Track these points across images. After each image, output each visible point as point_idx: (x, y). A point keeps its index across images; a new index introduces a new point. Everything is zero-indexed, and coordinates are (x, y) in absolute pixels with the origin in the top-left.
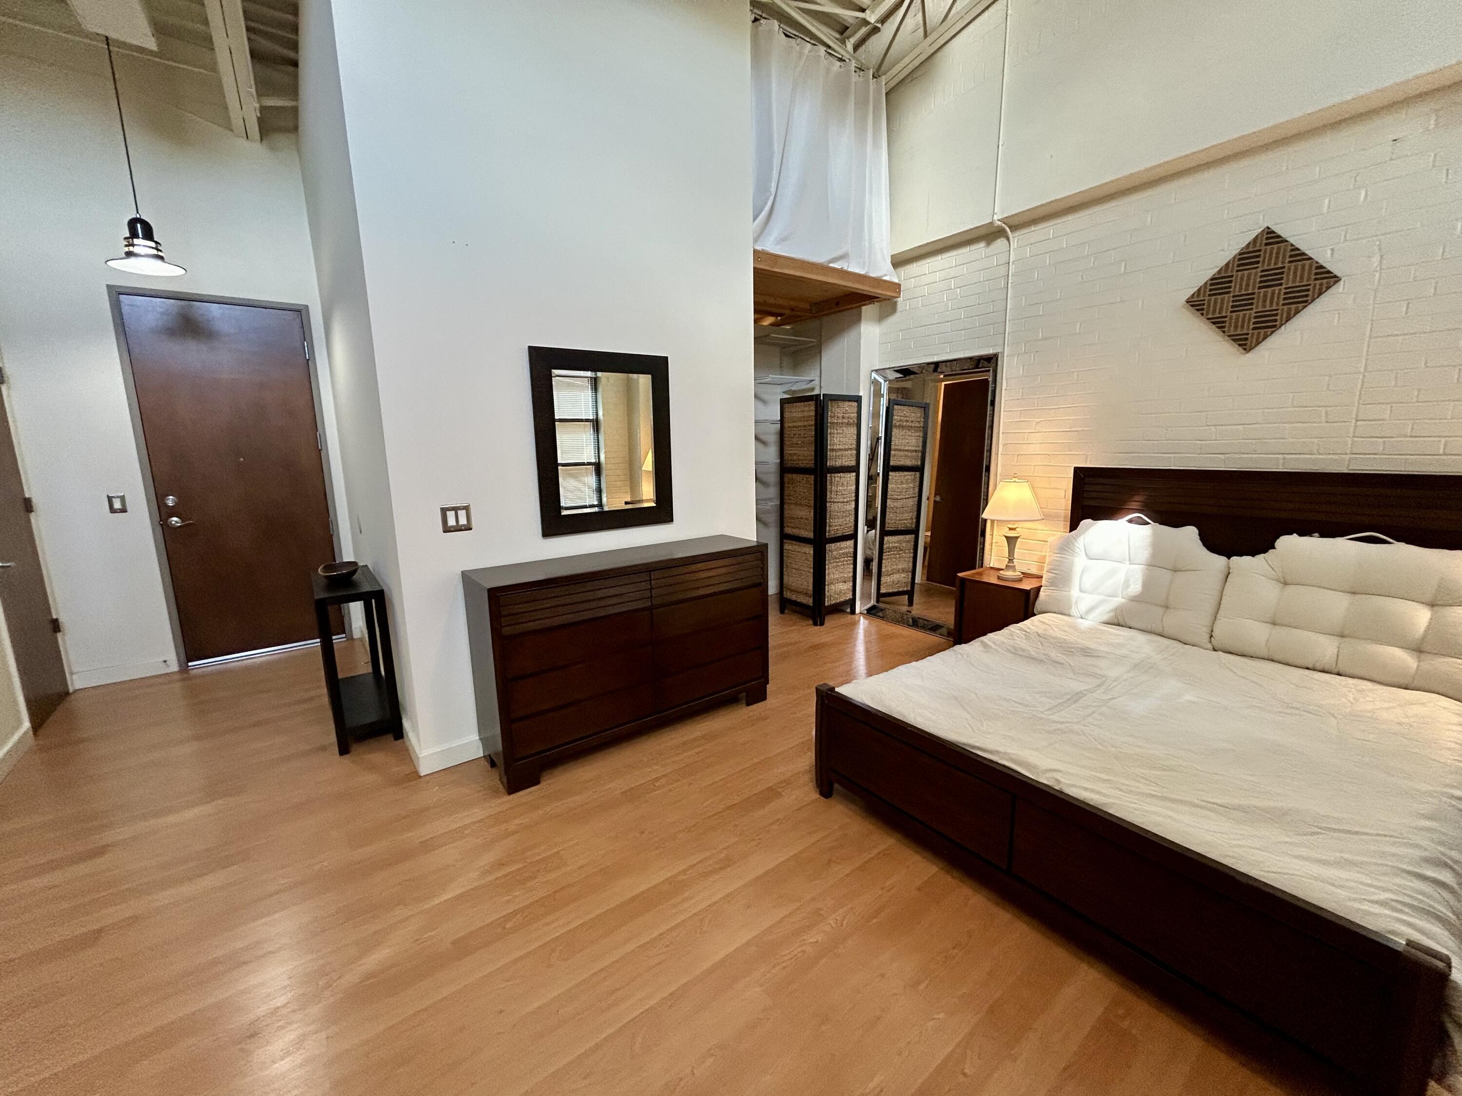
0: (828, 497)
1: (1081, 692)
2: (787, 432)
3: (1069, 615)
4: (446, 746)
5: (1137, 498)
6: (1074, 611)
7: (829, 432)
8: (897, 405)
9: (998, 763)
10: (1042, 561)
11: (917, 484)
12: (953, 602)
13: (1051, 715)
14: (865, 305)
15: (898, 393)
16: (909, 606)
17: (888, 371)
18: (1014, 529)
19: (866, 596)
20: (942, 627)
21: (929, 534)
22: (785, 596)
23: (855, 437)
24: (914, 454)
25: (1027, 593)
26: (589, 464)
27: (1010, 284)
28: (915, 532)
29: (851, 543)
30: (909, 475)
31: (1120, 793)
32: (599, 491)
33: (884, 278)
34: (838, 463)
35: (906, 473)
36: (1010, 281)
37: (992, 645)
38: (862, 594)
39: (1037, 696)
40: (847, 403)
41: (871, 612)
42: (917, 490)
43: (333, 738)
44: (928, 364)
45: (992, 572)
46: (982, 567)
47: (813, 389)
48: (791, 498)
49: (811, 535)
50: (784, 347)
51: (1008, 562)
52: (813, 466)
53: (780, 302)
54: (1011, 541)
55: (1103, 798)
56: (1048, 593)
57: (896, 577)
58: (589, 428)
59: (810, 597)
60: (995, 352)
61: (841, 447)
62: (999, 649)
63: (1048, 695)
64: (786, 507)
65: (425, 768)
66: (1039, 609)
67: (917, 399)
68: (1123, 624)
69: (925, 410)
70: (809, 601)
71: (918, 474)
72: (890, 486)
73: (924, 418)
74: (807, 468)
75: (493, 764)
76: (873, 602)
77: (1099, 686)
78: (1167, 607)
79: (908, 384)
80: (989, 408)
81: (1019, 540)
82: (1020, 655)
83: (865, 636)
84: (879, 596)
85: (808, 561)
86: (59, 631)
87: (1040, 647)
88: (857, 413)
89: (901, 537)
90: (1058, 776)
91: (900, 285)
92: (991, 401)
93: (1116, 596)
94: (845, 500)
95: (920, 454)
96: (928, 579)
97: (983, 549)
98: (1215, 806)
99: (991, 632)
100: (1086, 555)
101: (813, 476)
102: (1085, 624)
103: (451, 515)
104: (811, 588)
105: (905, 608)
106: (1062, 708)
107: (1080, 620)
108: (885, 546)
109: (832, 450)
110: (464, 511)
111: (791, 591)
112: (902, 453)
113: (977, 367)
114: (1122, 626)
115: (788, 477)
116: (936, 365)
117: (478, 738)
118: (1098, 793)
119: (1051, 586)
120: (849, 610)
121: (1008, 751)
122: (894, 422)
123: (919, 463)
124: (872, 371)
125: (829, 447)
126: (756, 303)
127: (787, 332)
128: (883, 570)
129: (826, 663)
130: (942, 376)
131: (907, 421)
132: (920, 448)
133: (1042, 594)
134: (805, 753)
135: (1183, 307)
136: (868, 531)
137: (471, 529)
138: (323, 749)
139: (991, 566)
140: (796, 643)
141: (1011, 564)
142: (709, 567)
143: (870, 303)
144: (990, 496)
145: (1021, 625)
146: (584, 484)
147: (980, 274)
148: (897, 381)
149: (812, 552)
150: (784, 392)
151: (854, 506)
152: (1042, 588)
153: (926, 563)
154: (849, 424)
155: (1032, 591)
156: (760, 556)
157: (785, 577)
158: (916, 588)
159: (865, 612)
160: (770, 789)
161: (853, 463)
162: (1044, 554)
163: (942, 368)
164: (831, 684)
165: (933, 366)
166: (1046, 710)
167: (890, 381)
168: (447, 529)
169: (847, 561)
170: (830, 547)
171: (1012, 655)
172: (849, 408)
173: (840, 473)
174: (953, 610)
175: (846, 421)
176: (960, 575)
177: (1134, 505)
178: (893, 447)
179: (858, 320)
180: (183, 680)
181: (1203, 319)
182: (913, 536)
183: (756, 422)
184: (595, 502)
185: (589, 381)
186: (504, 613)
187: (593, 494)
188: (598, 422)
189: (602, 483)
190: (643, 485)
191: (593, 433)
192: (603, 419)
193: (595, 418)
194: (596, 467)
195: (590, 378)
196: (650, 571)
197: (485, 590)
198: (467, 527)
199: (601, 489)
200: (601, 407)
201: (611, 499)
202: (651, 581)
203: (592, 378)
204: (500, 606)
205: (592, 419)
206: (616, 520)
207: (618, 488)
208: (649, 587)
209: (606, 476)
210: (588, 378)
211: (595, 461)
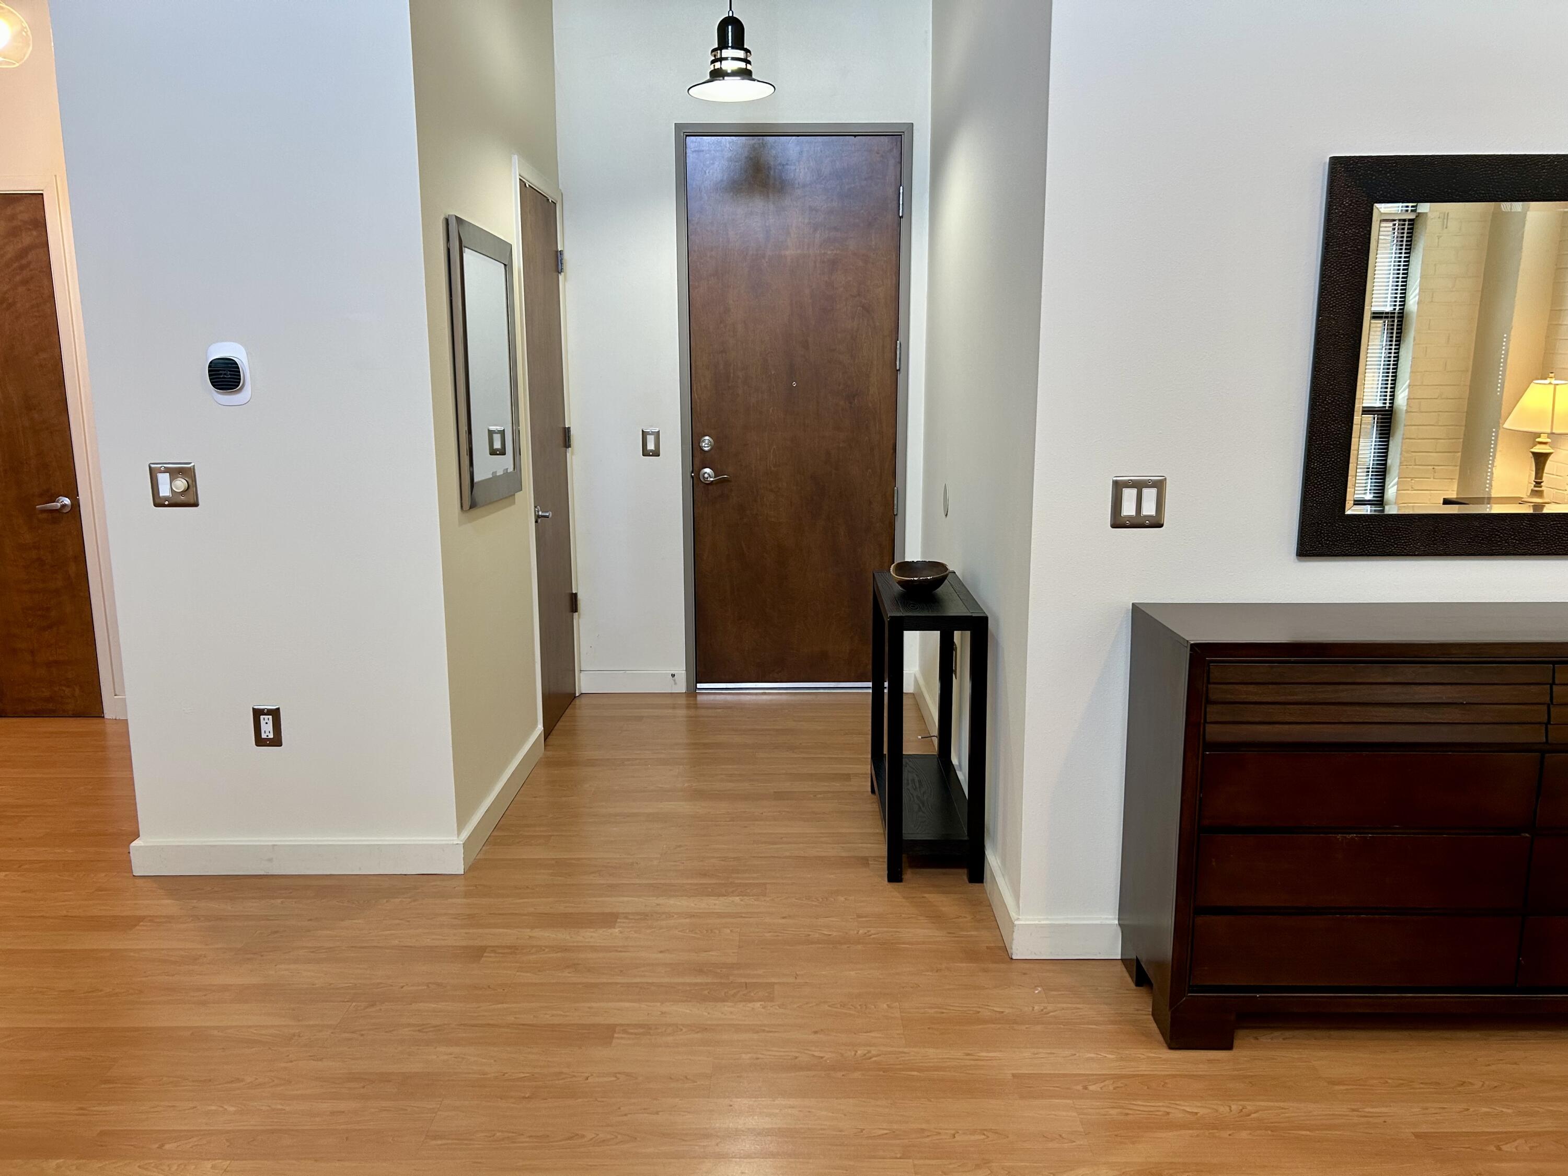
4: (1060, 920)
43: (882, 849)
65: (1021, 948)
75: (1140, 979)
86: (576, 611)
103: (1129, 495)
110: (1154, 491)
117: (1117, 922)
137: (1161, 526)
138: (864, 861)
168: (1118, 522)
180: (688, 707)
184: (1368, 491)
185: (1394, 229)
186: (1213, 697)
187: (1365, 478)
188: (1402, 317)
189: (1390, 453)
190: (1495, 465)
191: (1384, 343)
192: (1416, 310)
193: (1397, 311)
194: (1382, 419)
195: (1400, 220)
196: (1554, 663)
197: (1186, 645)
198: (1154, 521)
199: (1385, 468)
200: (1418, 281)
201: (1408, 490)
202: (1554, 687)
203: (1404, 220)
204: (1209, 682)
205: (1387, 313)
206: (1471, 538)
207: (1431, 467)
208: (1548, 699)
209: (1403, 439)
210: (1395, 220)
211: (1382, 405)
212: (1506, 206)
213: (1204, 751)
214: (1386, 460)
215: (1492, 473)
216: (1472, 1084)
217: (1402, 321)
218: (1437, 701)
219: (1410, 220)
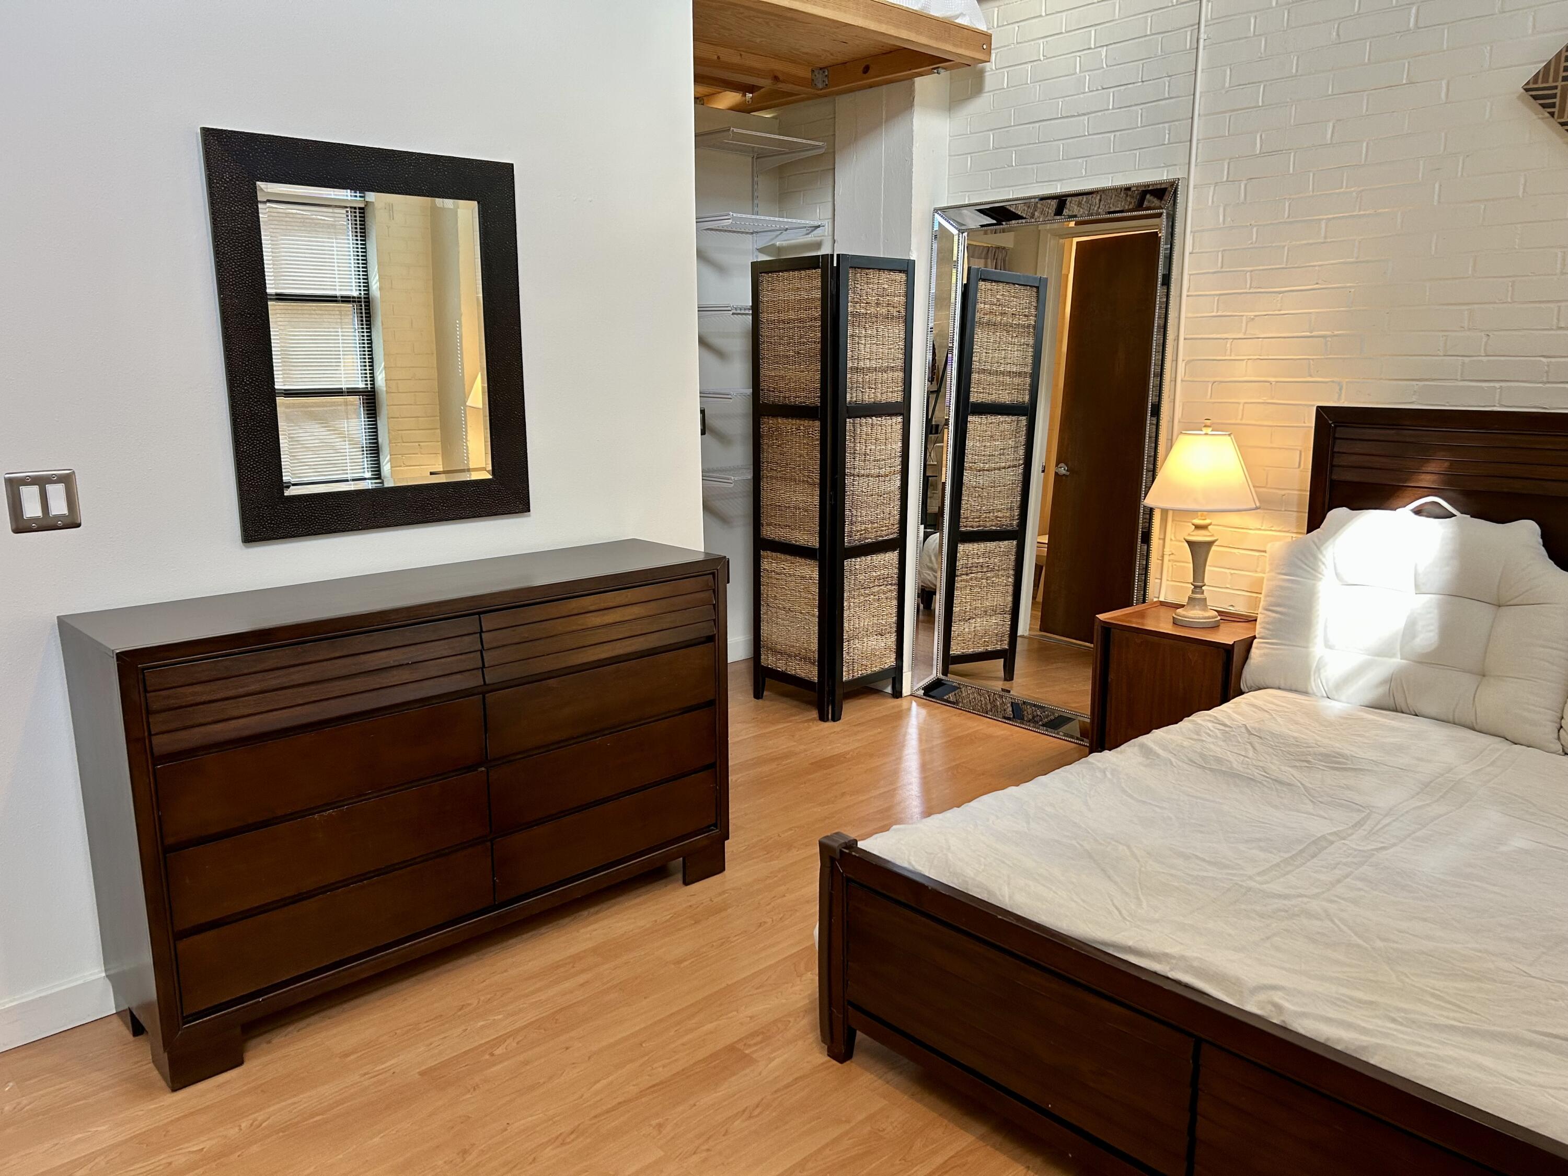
0: (848, 465)
1: (1323, 837)
2: (764, 332)
3: (1305, 693)
5: (1432, 467)
6: (1313, 686)
7: (850, 332)
8: (984, 280)
9: (1168, 978)
10: (1255, 590)
11: (1023, 439)
12: (1089, 672)
13: (1267, 882)
14: (920, 75)
15: (986, 258)
16: (1005, 680)
17: (965, 211)
18: (1204, 527)
19: (921, 660)
20: (1069, 720)
21: (1045, 539)
22: (763, 663)
23: (902, 343)
24: (1017, 380)
25: (1227, 650)
26: (352, 392)
27: (1201, 41)
28: (1018, 535)
29: (893, 556)
30: (1005, 423)
31: (1392, 1025)
32: (375, 450)
33: (958, 21)
34: (868, 397)
35: (1001, 418)
36: (1203, 36)
37: (1160, 752)
38: (914, 658)
39: (1242, 847)
40: (885, 276)
41: (933, 691)
42: (1021, 452)
44: (1043, 199)
45: (1163, 610)
46: (1144, 602)
47: (818, 245)
48: (774, 466)
49: (813, 541)
50: (759, 156)
51: (1193, 592)
52: (817, 402)
53: (752, 61)
54: (1199, 551)
55: (1363, 1038)
56: (1266, 651)
57: (979, 624)
58: (349, 317)
59: (813, 664)
60: (1171, 177)
61: (874, 364)
62: (1173, 760)
63: (1262, 844)
64: (764, 485)
66: (1250, 683)
67: (1024, 271)
68: (1404, 708)
69: (1038, 292)
70: (811, 673)
71: (1023, 420)
72: (969, 444)
73: (1036, 308)
74: (807, 407)
75: (138, 1029)
76: (935, 673)
77: (1358, 824)
78: (1484, 676)
79: (1006, 239)
80: (1160, 290)
81: (1214, 548)
82: (1211, 770)
83: (920, 740)
84: (948, 660)
85: (809, 592)
87: (1251, 753)
88: (906, 296)
89: (991, 545)
90: (1278, 997)
91: (990, 36)
92: (1164, 275)
93: (1393, 656)
94: (882, 472)
95: (1028, 380)
96: (1043, 628)
97: (1146, 568)
98: (1558, 1041)
99: (1159, 727)
100: (1337, 574)
101: (817, 423)
102: (1336, 707)
103: (30, 493)
104: (815, 646)
105: (998, 685)
106: (1290, 868)
107: (1328, 703)
108: (959, 564)
109: (857, 369)
110: (61, 487)
111: (775, 652)
112: (993, 379)
113: (1140, 206)
114: (1403, 712)
115: (768, 423)
116: (1061, 202)
117: (104, 974)
118: (1349, 1026)
119: (1273, 637)
120: (889, 690)
121: (1188, 953)
122: (978, 315)
123: (1027, 398)
124: (936, 210)
125: (850, 364)
126: (698, 61)
127: (765, 126)
128: (956, 609)
129: (843, 794)
130: (1072, 224)
131: (1003, 314)
132: (1028, 369)
133: (1255, 652)
134: (800, 976)
135: (1519, 98)
136: (926, 536)
137: (79, 525)
139: (1162, 599)
140: (786, 756)
141: (1198, 596)
142: (603, 605)
143: (930, 72)
144: (1159, 463)
145: (1216, 711)
146: (342, 435)
147: (1146, 18)
148: (986, 233)
149: (816, 575)
150: (761, 250)
151: (898, 483)
152: (1256, 641)
153: (1040, 598)
154: (888, 317)
155: (1236, 650)
156: (711, 583)
157: (764, 627)
158: (1020, 646)
159: (921, 692)
160: (731, 1048)
161: (898, 397)
162: (1261, 575)
163: (1072, 207)
164: (853, 835)
165: (1054, 203)
166: (1259, 874)
167: (970, 231)
168: (21, 526)
169: (884, 593)
170: (853, 565)
171: (1199, 771)
172: (893, 283)
173: (871, 416)
174: (1088, 687)
175: (884, 311)
176: (1102, 617)
177: (1426, 480)
178: (975, 366)
179: (908, 104)
181: (1554, 122)
182: (1015, 542)
183: (701, 309)
184: (366, 470)
185: (347, 216)
186: (155, 706)
187: (361, 457)
188: (369, 302)
189: (379, 432)
190: (468, 439)
191: (356, 327)
192: (379, 296)
193: (362, 296)
194: (367, 399)
195: (351, 207)
196: (479, 613)
197: (111, 655)
198: (68, 521)
199: (378, 447)
200: (376, 269)
201: (401, 466)
202: (483, 634)
203: (355, 208)
204: (146, 691)
205: (354, 297)
206: (406, 509)
207: (417, 444)
208: (479, 647)
209: (388, 418)
210: (347, 207)
211: (364, 386)
212: (439, 201)
213: (154, 765)
214: (377, 439)
215: (467, 446)
216: (469, 1005)
217: (369, 306)
218: (385, 666)
219: (360, 208)
